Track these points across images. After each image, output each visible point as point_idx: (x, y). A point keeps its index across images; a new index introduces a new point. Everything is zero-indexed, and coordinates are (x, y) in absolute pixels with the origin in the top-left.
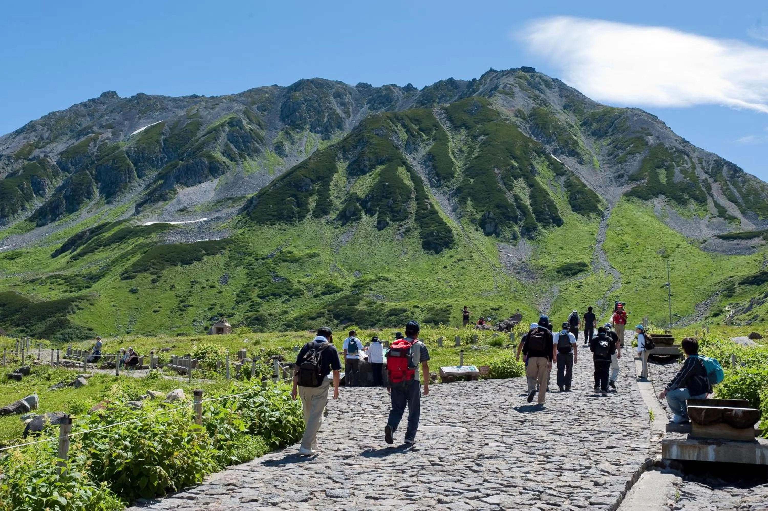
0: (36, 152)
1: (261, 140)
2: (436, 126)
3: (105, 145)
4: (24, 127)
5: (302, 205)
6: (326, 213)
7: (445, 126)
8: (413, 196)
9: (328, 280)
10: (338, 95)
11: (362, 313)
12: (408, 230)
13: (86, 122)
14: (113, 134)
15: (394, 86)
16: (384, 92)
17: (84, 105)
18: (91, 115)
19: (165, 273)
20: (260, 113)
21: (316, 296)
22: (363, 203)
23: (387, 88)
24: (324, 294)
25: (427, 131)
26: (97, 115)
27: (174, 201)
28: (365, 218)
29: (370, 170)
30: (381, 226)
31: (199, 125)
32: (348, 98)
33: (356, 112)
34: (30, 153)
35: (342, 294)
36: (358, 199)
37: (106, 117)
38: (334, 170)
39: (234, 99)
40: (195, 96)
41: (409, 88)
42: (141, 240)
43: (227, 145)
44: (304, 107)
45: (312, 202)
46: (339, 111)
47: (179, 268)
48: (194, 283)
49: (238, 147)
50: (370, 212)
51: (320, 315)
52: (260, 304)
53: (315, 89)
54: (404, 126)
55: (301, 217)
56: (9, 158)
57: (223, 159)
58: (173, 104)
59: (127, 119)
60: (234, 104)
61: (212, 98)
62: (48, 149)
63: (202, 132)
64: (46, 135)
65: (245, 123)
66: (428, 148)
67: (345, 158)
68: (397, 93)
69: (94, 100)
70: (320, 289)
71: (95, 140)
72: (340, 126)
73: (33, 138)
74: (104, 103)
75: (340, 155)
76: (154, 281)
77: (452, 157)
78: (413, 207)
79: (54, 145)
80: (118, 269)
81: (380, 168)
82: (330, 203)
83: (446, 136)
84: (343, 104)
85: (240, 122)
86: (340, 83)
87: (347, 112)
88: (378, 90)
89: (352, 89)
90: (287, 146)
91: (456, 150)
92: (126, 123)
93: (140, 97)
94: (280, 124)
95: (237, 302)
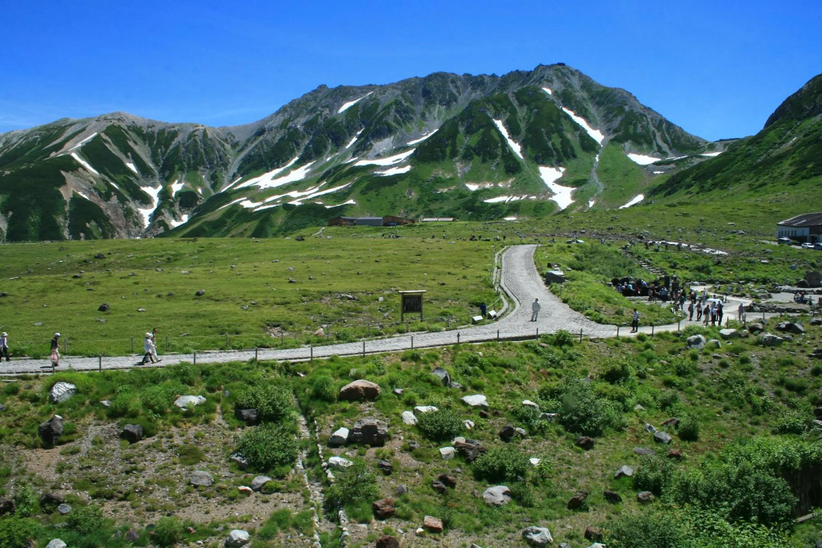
0: (290, 124)
1: (413, 112)
2: (511, 104)
3: (327, 118)
4: (280, 110)
5: (443, 152)
6: (456, 156)
7: (516, 104)
8: (500, 145)
9: (460, 191)
10: (453, 82)
11: (478, 207)
12: (498, 164)
13: (313, 104)
14: (330, 111)
15: (485, 75)
16: (480, 79)
17: (310, 94)
18: (315, 99)
19: (381, 190)
20: (410, 95)
21: (455, 200)
22: (474, 150)
23: (481, 76)
24: (459, 198)
25: (506, 108)
26: (318, 100)
27: (372, 150)
28: (476, 157)
29: (477, 132)
30: (484, 161)
31: (377, 105)
32: (459, 84)
33: (464, 91)
34: (287, 124)
35: (467, 198)
36: (472, 148)
37: (323, 101)
38: (457, 132)
39: (394, 86)
40: (371, 85)
41: (494, 76)
42: (363, 174)
43: (395, 116)
44: (435, 89)
45: (448, 150)
46: (454, 91)
47: (387, 188)
48: (396, 196)
49: (401, 116)
50: (478, 154)
51: (459, 209)
52: (429, 205)
53: (440, 79)
54: (493, 105)
55: (443, 158)
56: (277, 128)
57: (394, 124)
58: (359, 91)
59: (335, 102)
60: (395, 90)
61: (381, 86)
62: (296, 121)
63: (380, 108)
64: (293, 113)
65: (403, 102)
66: (506, 117)
67: (463, 125)
68: (487, 80)
69: (315, 91)
70: (457, 196)
71: (321, 114)
72: (456, 100)
73: (287, 116)
74: (320, 92)
75: (460, 123)
76: (377, 195)
77: (519, 122)
78: (499, 152)
79: (298, 119)
80: (358, 190)
81: (481, 130)
82: (457, 151)
83: (516, 110)
84: (456, 87)
85: (401, 102)
86: (453, 74)
87: (459, 92)
88: (476, 77)
89: (460, 77)
90: (427, 115)
91: (522, 118)
92: (336, 104)
93: (340, 87)
94: (422, 100)
95: (418, 204)
